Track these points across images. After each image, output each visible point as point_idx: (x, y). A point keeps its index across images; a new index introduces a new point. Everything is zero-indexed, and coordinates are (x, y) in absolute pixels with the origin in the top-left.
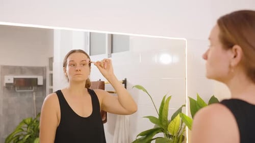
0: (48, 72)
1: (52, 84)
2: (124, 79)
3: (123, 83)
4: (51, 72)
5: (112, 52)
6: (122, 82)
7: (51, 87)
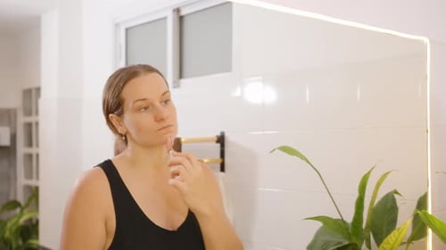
0: (22, 120)
1: (30, 144)
2: (219, 134)
3: (218, 142)
4: (29, 119)
5: (181, 76)
6: (216, 139)
7: (28, 150)
